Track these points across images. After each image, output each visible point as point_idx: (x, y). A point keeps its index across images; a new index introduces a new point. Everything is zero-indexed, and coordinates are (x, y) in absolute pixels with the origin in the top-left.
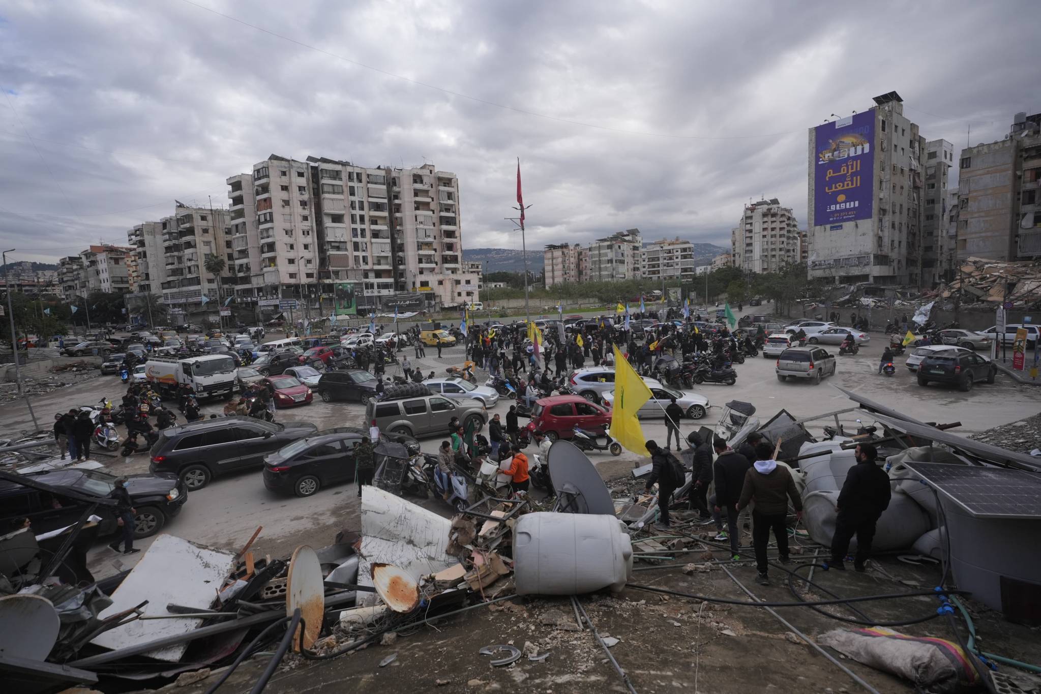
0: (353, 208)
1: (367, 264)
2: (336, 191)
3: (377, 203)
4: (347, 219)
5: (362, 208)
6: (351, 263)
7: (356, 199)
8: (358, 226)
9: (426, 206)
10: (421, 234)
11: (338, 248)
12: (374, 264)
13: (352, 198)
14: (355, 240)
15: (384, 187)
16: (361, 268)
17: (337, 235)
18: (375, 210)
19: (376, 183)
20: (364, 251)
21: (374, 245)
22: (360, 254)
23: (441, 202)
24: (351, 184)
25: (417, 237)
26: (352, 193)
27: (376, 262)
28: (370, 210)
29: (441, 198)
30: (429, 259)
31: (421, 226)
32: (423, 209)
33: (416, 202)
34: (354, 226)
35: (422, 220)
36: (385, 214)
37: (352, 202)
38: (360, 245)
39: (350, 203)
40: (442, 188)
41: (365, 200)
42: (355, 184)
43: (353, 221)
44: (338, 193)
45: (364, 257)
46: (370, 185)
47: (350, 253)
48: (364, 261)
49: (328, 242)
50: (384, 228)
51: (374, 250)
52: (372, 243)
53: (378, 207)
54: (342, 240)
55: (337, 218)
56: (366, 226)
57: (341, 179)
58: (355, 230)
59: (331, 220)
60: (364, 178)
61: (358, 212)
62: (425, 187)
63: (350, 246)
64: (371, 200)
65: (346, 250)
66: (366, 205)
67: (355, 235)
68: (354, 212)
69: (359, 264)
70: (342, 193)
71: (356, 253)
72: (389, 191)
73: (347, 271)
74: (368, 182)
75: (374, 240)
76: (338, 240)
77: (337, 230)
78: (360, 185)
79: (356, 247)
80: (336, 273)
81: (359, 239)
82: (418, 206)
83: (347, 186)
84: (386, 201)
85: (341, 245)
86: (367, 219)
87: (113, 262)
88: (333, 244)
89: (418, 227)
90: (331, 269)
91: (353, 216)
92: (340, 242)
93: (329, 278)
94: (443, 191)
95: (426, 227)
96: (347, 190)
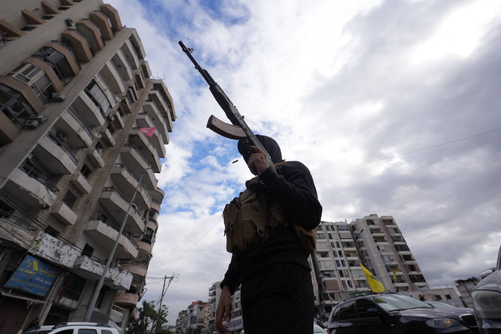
0: (333, 247)
1: (351, 286)
2: (321, 237)
3: (347, 242)
4: (331, 254)
5: (339, 246)
6: (340, 286)
7: (334, 241)
8: (339, 258)
9: (381, 239)
10: (386, 259)
11: (329, 275)
12: (356, 287)
13: (331, 241)
14: (339, 268)
15: (349, 232)
16: (348, 290)
17: (327, 266)
18: (347, 247)
19: (343, 230)
20: (347, 276)
21: (353, 272)
22: (345, 279)
23: (392, 235)
24: (329, 232)
25: (384, 262)
26: (331, 238)
27: (357, 285)
28: (343, 247)
29: (390, 233)
30: (400, 279)
31: (384, 253)
32: (380, 241)
33: (374, 237)
34: (336, 259)
35: (384, 249)
36: (354, 249)
37: (332, 243)
38: (343, 272)
39: (330, 244)
40: (388, 226)
41: (339, 241)
42: (331, 232)
43: (335, 256)
44: (323, 238)
45: (348, 281)
46: (340, 232)
47: (337, 278)
48: (349, 285)
49: (322, 271)
50: (356, 258)
51: (354, 275)
52: (351, 270)
53: (348, 245)
54: (331, 269)
55: (324, 254)
56: (344, 258)
57: (322, 230)
58: (337, 261)
59: (320, 256)
60: (335, 228)
61: (337, 249)
62: (377, 227)
63: (337, 274)
64: (343, 240)
65: (335, 276)
66: (340, 244)
67: (339, 265)
68: (334, 249)
69: (346, 287)
70: (325, 238)
71: (342, 279)
72: (352, 233)
73: (339, 293)
74: (339, 230)
75: (352, 268)
76: (328, 269)
77: (326, 263)
78: (334, 232)
79: (341, 273)
80: (332, 295)
81: (341, 268)
82: (377, 239)
83: (326, 234)
84: (352, 240)
85: (331, 273)
86: (343, 253)
87: (199, 309)
88: (326, 273)
89: (382, 254)
90: (327, 292)
91: (334, 252)
92: (330, 271)
93: (328, 299)
94: (390, 228)
95: (388, 254)
96: (327, 236)
